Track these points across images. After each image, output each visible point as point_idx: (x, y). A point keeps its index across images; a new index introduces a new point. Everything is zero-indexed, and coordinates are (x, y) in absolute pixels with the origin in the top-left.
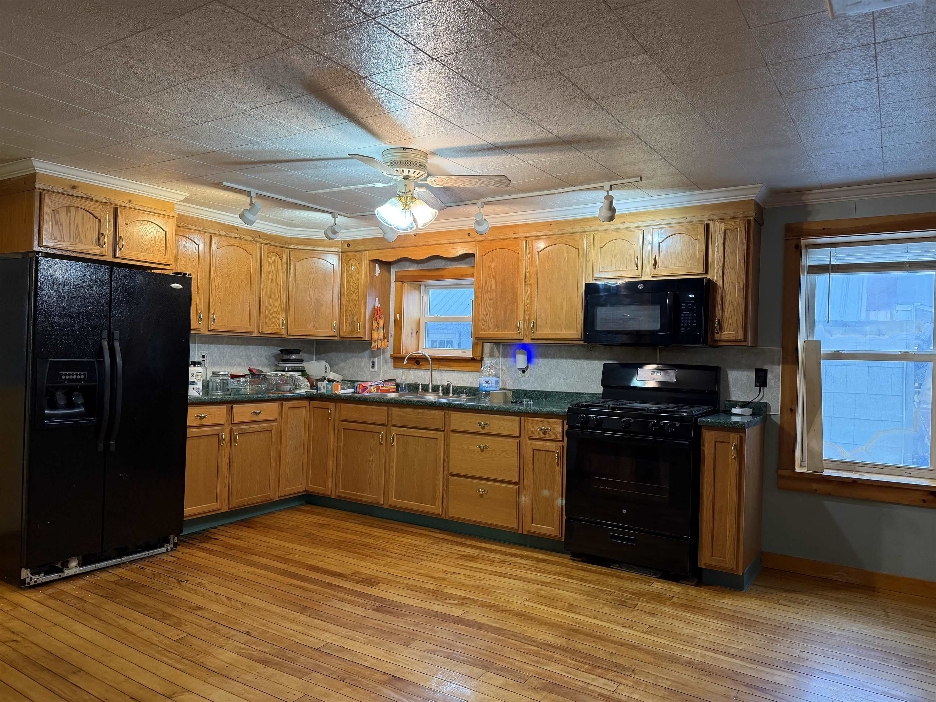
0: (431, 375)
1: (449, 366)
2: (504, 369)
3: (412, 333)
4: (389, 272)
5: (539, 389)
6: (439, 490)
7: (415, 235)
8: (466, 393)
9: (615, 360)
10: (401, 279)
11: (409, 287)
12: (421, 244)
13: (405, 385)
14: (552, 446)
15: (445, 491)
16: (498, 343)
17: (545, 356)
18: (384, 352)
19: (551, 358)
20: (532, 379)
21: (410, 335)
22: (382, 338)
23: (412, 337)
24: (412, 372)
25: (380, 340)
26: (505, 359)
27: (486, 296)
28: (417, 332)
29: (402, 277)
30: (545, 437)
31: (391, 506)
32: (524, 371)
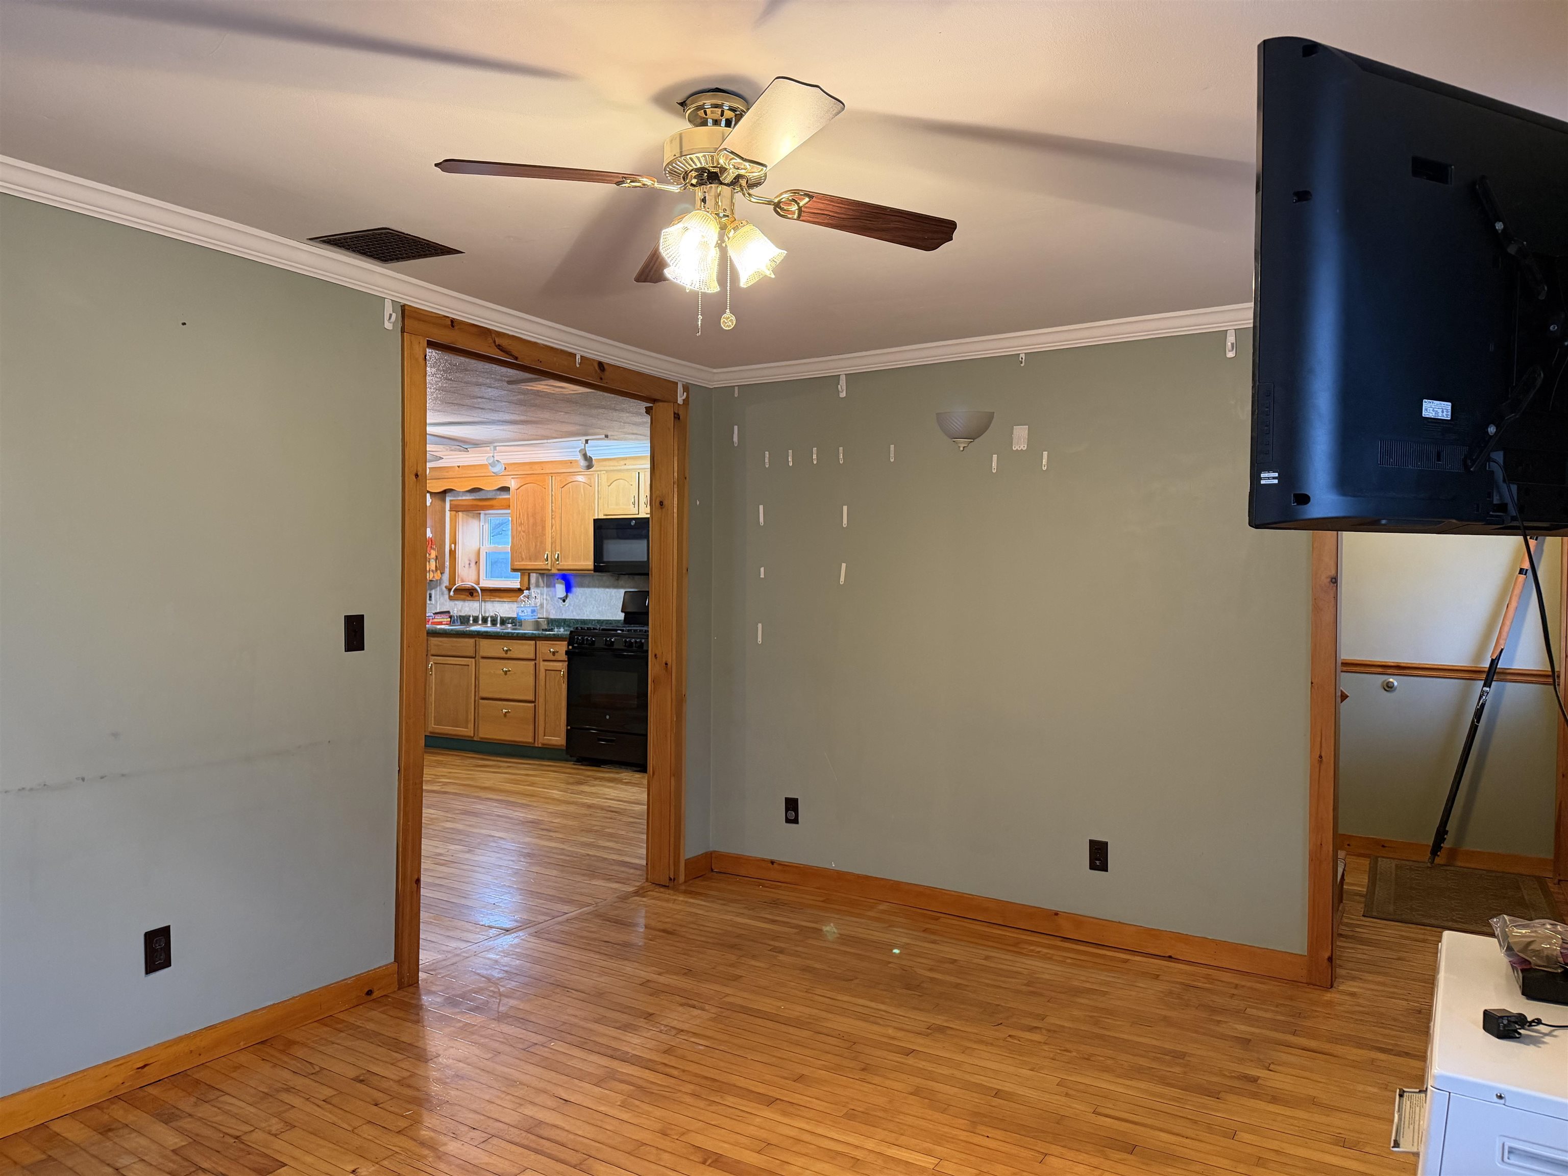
0: (481, 607)
1: (500, 597)
2: (548, 598)
3: (469, 564)
4: (444, 500)
5: (577, 618)
6: (471, 713)
7: (459, 467)
8: (511, 624)
9: (636, 588)
10: (455, 509)
11: (465, 516)
12: (464, 476)
13: (457, 617)
14: (559, 666)
15: (476, 714)
16: (544, 574)
17: (582, 585)
18: (440, 584)
19: (587, 587)
20: (571, 608)
21: (467, 566)
22: (434, 569)
23: (470, 567)
24: (467, 604)
25: (433, 571)
26: (549, 589)
27: (519, 529)
28: (476, 562)
29: (457, 506)
30: (553, 658)
31: (431, 733)
32: (564, 601)
